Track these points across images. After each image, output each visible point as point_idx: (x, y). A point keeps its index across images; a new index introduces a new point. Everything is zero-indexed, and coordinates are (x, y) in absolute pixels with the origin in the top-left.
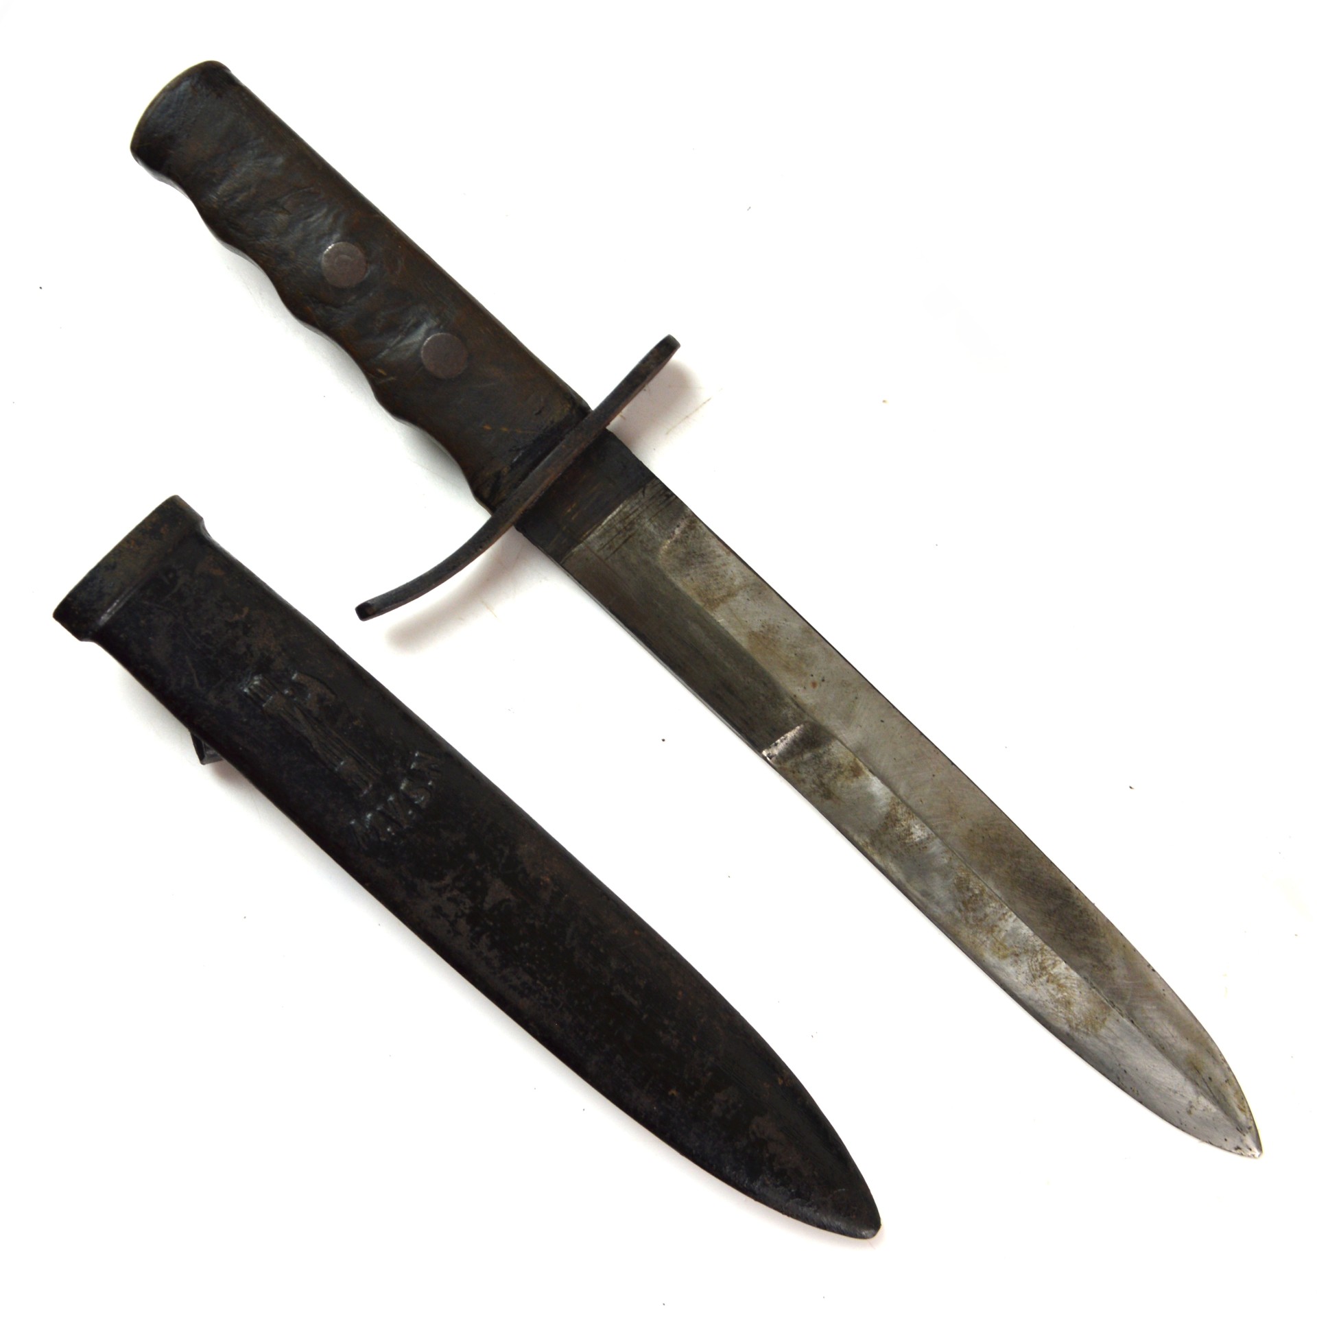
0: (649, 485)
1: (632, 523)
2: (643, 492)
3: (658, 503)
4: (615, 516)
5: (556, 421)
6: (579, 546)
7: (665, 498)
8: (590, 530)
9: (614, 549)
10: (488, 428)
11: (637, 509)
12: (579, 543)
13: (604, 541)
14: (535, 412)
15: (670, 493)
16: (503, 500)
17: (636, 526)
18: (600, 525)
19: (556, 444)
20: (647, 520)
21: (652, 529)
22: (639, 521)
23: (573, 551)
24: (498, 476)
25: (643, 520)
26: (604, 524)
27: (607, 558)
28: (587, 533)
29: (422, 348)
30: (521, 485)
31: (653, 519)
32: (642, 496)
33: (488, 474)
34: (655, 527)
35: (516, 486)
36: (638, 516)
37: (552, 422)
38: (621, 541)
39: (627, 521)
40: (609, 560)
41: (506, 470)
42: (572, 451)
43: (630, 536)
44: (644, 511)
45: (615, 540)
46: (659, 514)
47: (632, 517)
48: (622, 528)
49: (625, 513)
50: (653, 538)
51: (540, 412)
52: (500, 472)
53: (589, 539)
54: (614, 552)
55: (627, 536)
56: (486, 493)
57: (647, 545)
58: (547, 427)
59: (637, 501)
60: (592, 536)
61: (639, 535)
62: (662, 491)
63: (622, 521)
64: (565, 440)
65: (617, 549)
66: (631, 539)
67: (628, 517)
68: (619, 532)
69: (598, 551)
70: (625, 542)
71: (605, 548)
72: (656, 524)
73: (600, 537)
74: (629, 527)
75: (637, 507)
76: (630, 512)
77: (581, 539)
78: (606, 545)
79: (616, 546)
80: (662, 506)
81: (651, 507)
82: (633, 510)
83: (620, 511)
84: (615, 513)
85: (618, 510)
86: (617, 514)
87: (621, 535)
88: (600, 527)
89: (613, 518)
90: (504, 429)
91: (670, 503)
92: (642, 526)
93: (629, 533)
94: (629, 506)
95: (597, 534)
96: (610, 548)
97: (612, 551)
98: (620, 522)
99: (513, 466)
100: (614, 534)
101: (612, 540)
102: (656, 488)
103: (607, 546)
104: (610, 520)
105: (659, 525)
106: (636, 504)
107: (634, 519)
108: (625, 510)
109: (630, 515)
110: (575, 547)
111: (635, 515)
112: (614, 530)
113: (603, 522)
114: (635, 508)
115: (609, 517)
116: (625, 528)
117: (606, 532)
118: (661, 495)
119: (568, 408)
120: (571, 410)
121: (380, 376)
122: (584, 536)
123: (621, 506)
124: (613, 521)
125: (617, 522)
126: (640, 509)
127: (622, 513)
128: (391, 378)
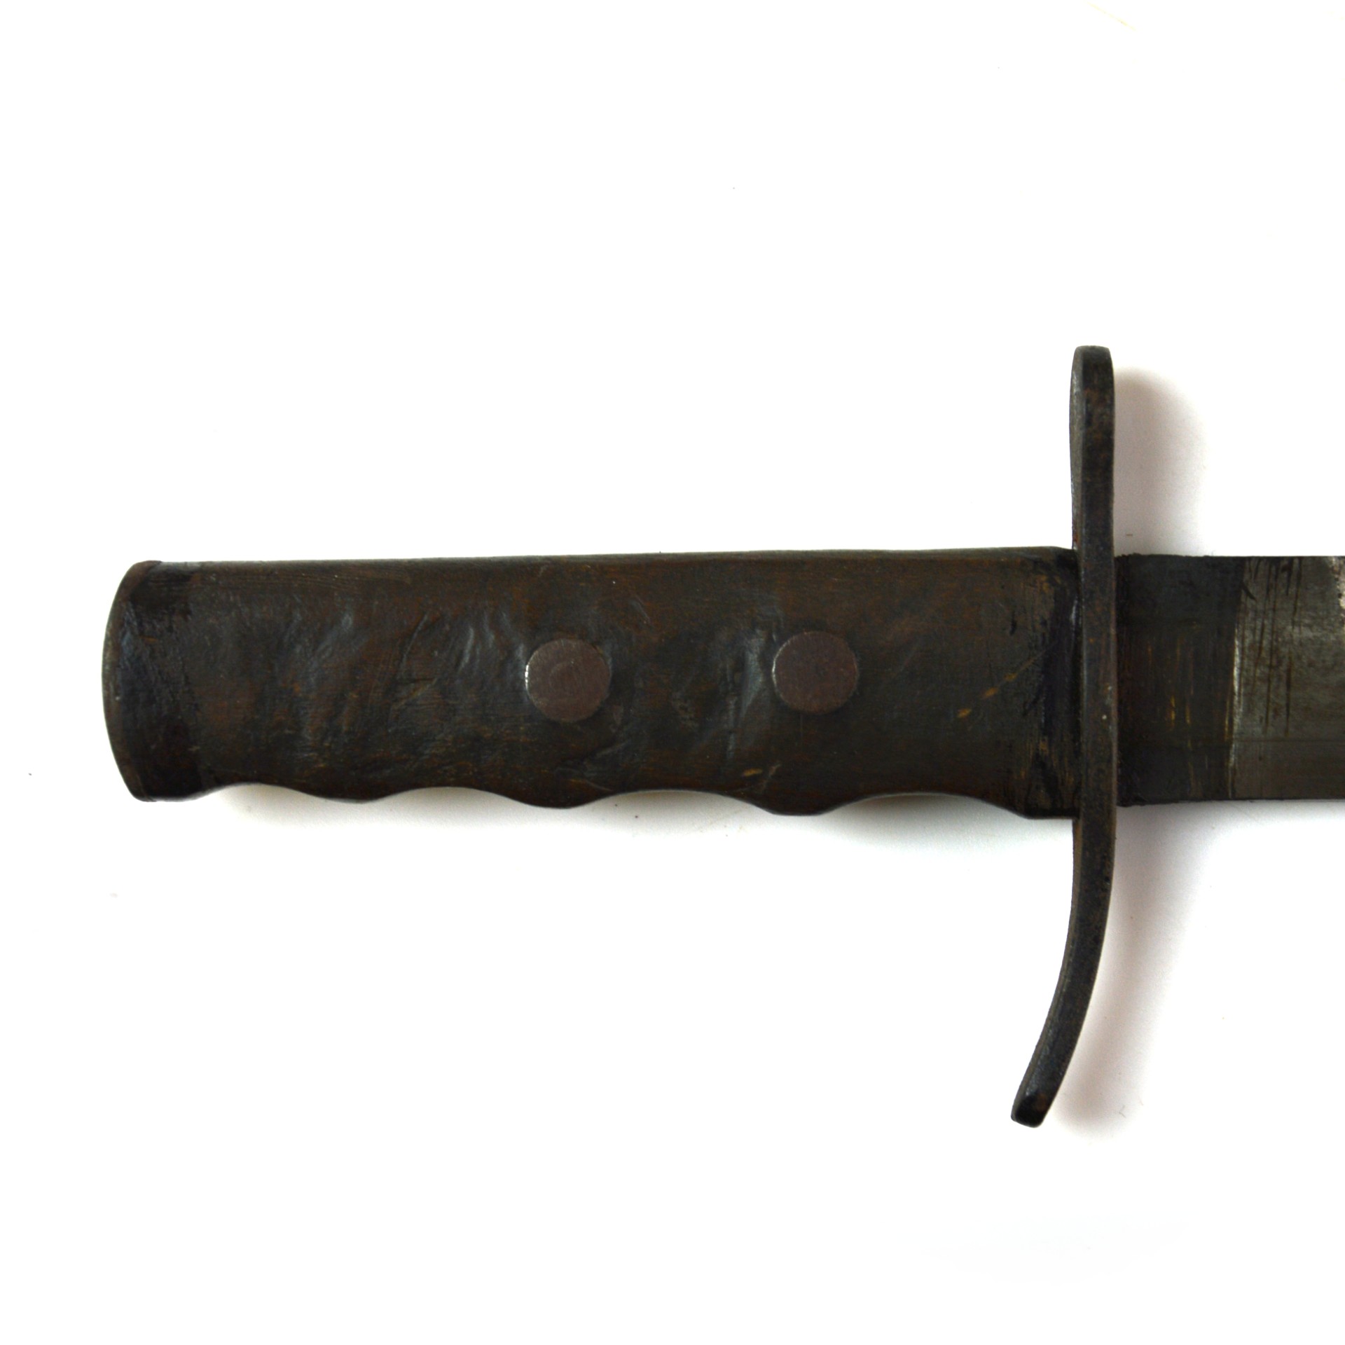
0: (1247, 577)
1: (1273, 651)
2: (1249, 595)
3: (1283, 591)
4: (1242, 663)
5: (1047, 617)
6: (1232, 751)
7: (1285, 575)
8: (1227, 714)
9: (1284, 710)
10: (964, 713)
11: (1263, 626)
12: (1228, 747)
13: (1259, 713)
14: (1008, 632)
15: (1286, 563)
16: (1077, 788)
17: (1284, 650)
18: (1233, 693)
19: (1078, 646)
20: (1290, 627)
21: (1308, 633)
22: (1280, 639)
23: (1231, 765)
24: (1040, 762)
25: (1286, 634)
26: (1236, 688)
27: (1286, 731)
28: (1227, 722)
29: (777, 691)
30: (1084, 747)
31: (1296, 619)
32: (1253, 602)
33: (1023, 774)
34: (1310, 626)
35: (1077, 753)
36: (1272, 632)
37: (1044, 623)
38: (1283, 691)
39: (1264, 654)
40: (1291, 730)
41: (1043, 746)
42: (1109, 635)
43: (1289, 671)
44: (1273, 620)
45: (1272, 696)
46: (1299, 604)
47: (1265, 643)
48: (1266, 670)
49: (1252, 646)
50: (1322, 644)
51: (1014, 625)
52: (1037, 756)
53: (1236, 728)
54: (1288, 715)
55: (1284, 676)
56: (1043, 799)
57: (1324, 661)
58: (1043, 635)
59: (1251, 615)
60: (1237, 720)
61: (1299, 658)
62: (1274, 569)
63: (1257, 662)
64: (1084, 631)
65: (1288, 706)
66: (1293, 675)
67: (1260, 648)
68: (1268, 680)
69: (1265, 732)
70: (1289, 685)
71: (1270, 720)
72: (1307, 621)
73: (1249, 711)
74: (1274, 662)
75: (1259, 623)
76: (1257, 638)
77: (1226, 738)
78: (1267, 713)
79: (1283, 703)
80: (1293, 590)
81: (1278, 605)
82: (1258, 632)
83: (1242, 650)
84: (1237, 660)
85: (1237, 652)
86: (1242, 659)
87: (1274, 684)
88: (1236, 698)
89: (1241, 669)
90: (990, 693)
91: (1299, 576)
92: (1292, 642)
93: (1283, 668)
94: (1247, 633)
95: (1241, 710)
96: (1276, 712)
97: (1284, 716)
98: (1256, 665)
99: (1047, 731)
100: (1264, 689)
101: (1268, 701)
102: (1261, 573)
103: (1271, 714)
104: (1240, 675)
105: (1313, 618)
106: (1254, 619)
107: (1271, 643)
108: (1247, 642)
109: (1261, 642)
110: (1228, 757)
111: (1267, 636)
112: (1258, 683)
113: (1233, 687)
114: (1259, 627)
115: (1236, 672)
116: (1270, 667)
117: (1250, 696)
118: (1276, 577)
119: (1044, 578)
120: (1052, 582)
121: (754, 778)
122: (1226, 729)
123: (1237, 642)
124: (1244, 673)
125: (1252, 668)
126: (1266, 622)
127: (1247, 651)
128: (773, 769)
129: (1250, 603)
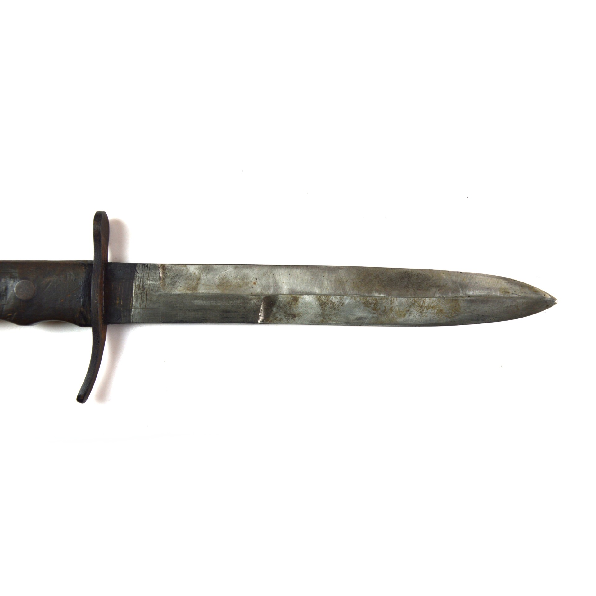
0: (137, 268)
1: (143, 286)
2: (137, 273)
3: (146, 272)
4: (135, 289)
5: (83, 277)
6: (133, 311)
7: (146, 268)
8: (131, 302)
9: (145, 301)
10: (62, 300)
11: (141, 280)
12: (131, 310)
13: (139, 302)
15: (146, 265)
16: (91, 320)
17: (145, 286)
18: (133, 297)
20: (147, 281)
21: (151, 282)
22: (145, 284)
23: (132, 314)
24: (81, 313)
25: (146, 282)
26: (134, 296)
27: (145, 306)
28: (131, 304)
29: (15, 294)
30: (91, 309)
31: (149, 279)
32: (138, 274)
33: (77, 316)
34: (152, 281)
35: (90, 311)
36: (143, 282)
38: (145, 296)
39: (141, 287)
40: (147, 306)
41: (82, 309)
43: (147, 292)
44: (143, 279)
45: (142, 298)
46: (149, 275)
47: (141, 284)
48: (141, 291)
49: (137, 285)
50: (155, 285)
51: (75, 279)
52: (81, 311)
53: (133, 305)
54: (146, 302)
55: (145, 292)
56: (84, 323)
57: (155, 289)
58: (82, 281)
59: (138, 277)
60: (134, 303)
61: (149, 288)
62: (143, 266)
63: (139, 289)
64: (92, 280)
65: (146, 300)
66: (148, 292)
67: (140, 286)
68: (141, 293)
69: (140, 306)
70: (146, 295)
72: (151, 279)
73: (137, 301)
74: (143, 289)
75: (139, 279)
76: (139, 283)
77: (131, 308)
78: (141, 302)
79: (145, 299)
80: (148, 272)
81: (144, 275)
82: (139, 282)
83: (135, 286)
84: (134, 289)
85: (134, 287)
86: (135, 288)
87: (143, 294)
88: (133, 298)
89: (135, 291)
90: (69, 296)
91: (150, 268)
92: (147, 284)
93: (145, 291)
94: (137, 282)
95: (135, 301)
96: (143, 302)
98: (139, 290)
99: (83, 305)
100: (140, 296)
101: (141, 299)
102: (140, 267)
103: (142, 302)
104: (135, 292)
107: (142, 284)
108: (137, 284)
109: (140, 284)
110: (131, 312)
111: (141, 283)
112: (139, 294)
113: (133, 295)
115: (134, 292)
116: (142, 290)
117: (137, 298)
118: (144, 268)
119: (83, 267)
120: (85, 268)
121: (10, 316)
122: (131, 306)
123: (134, 284)
124: (136, 292)
125: (137, 291)
126: (141, 279)
127: (136, 286)
128: (15, 314)
129: (137, 275)
